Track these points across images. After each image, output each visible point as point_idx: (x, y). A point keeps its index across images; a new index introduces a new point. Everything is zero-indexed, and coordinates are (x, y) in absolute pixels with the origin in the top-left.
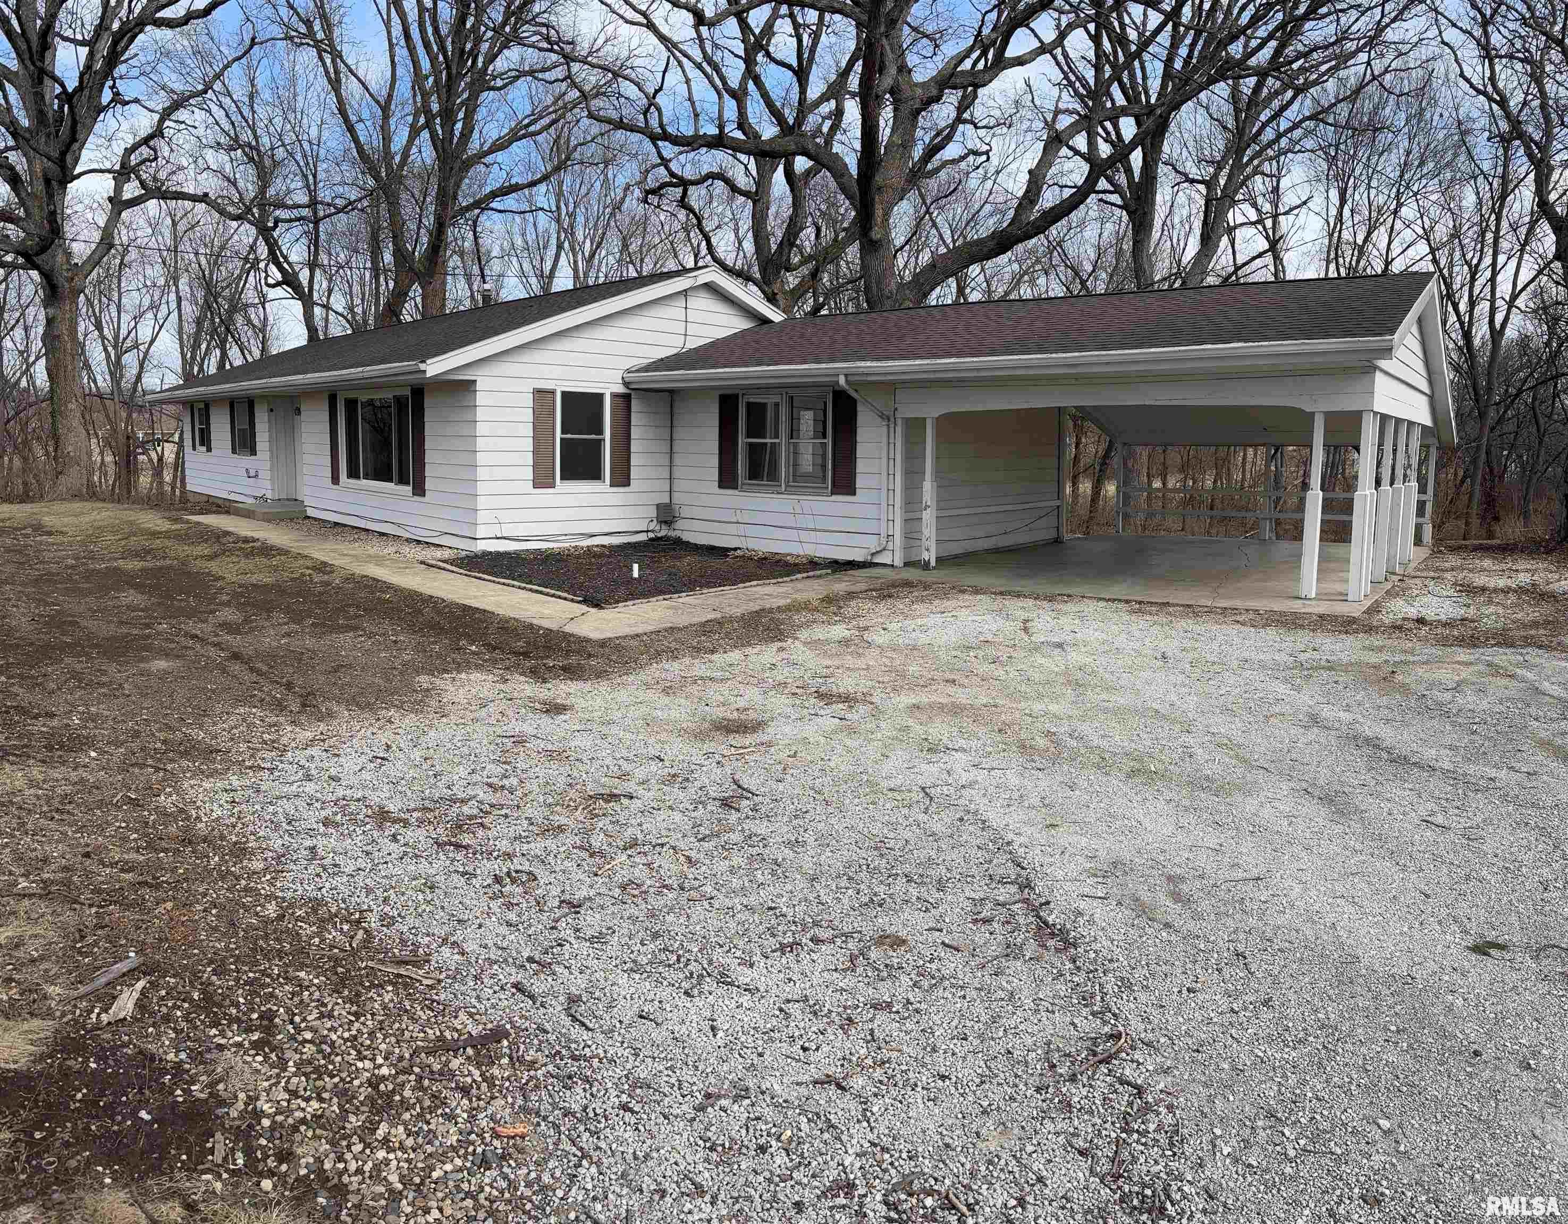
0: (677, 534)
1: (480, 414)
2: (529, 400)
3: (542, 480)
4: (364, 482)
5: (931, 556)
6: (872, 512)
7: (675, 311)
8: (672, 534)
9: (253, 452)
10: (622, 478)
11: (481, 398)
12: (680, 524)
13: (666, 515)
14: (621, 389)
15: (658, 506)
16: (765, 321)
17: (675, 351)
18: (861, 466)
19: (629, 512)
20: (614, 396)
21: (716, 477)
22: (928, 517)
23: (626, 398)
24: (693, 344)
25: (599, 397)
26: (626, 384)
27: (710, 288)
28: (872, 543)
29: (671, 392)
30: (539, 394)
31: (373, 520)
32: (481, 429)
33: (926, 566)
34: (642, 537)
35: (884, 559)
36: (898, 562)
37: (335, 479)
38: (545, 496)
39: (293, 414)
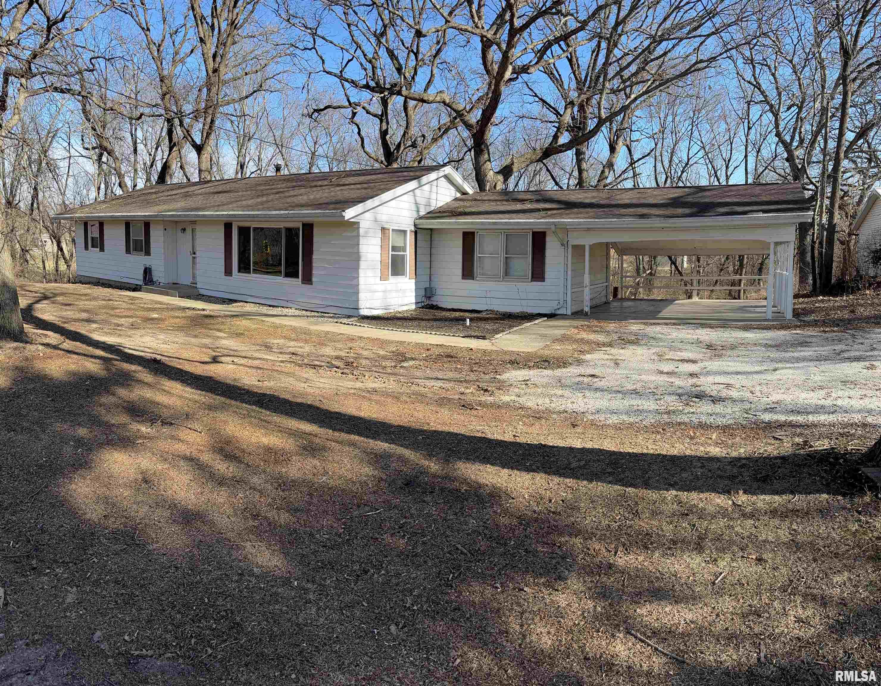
0: (435, 302)
1: (361, 240)
3: (383, 278)
4: (253, 275)
5: (588, 309)
6: (555, 289)
7: (433, 188)
9: (148, 253)
10: (413, 275)
11: (362, 232)
13: (429, 293)
14: (413, 228)
15: (425, 289)
16: (464, 192)
17: (432, 209)
18: (547, 267)
19: (415, 292)
20: (411, 231)
21: (460, 272)
22: (588, 291)
23: (415, 233)
24: (440, 204)
25: (405, 231)
26: (415, 225)
28: (555, 304)
29: (431, 229)
30: (383, 229)
31: (261, 297)
32: (361, 248)
33: (586, 314)
34: (420, 305)
37: (228, 272)
38: (386, 285)
39: (180, 234)
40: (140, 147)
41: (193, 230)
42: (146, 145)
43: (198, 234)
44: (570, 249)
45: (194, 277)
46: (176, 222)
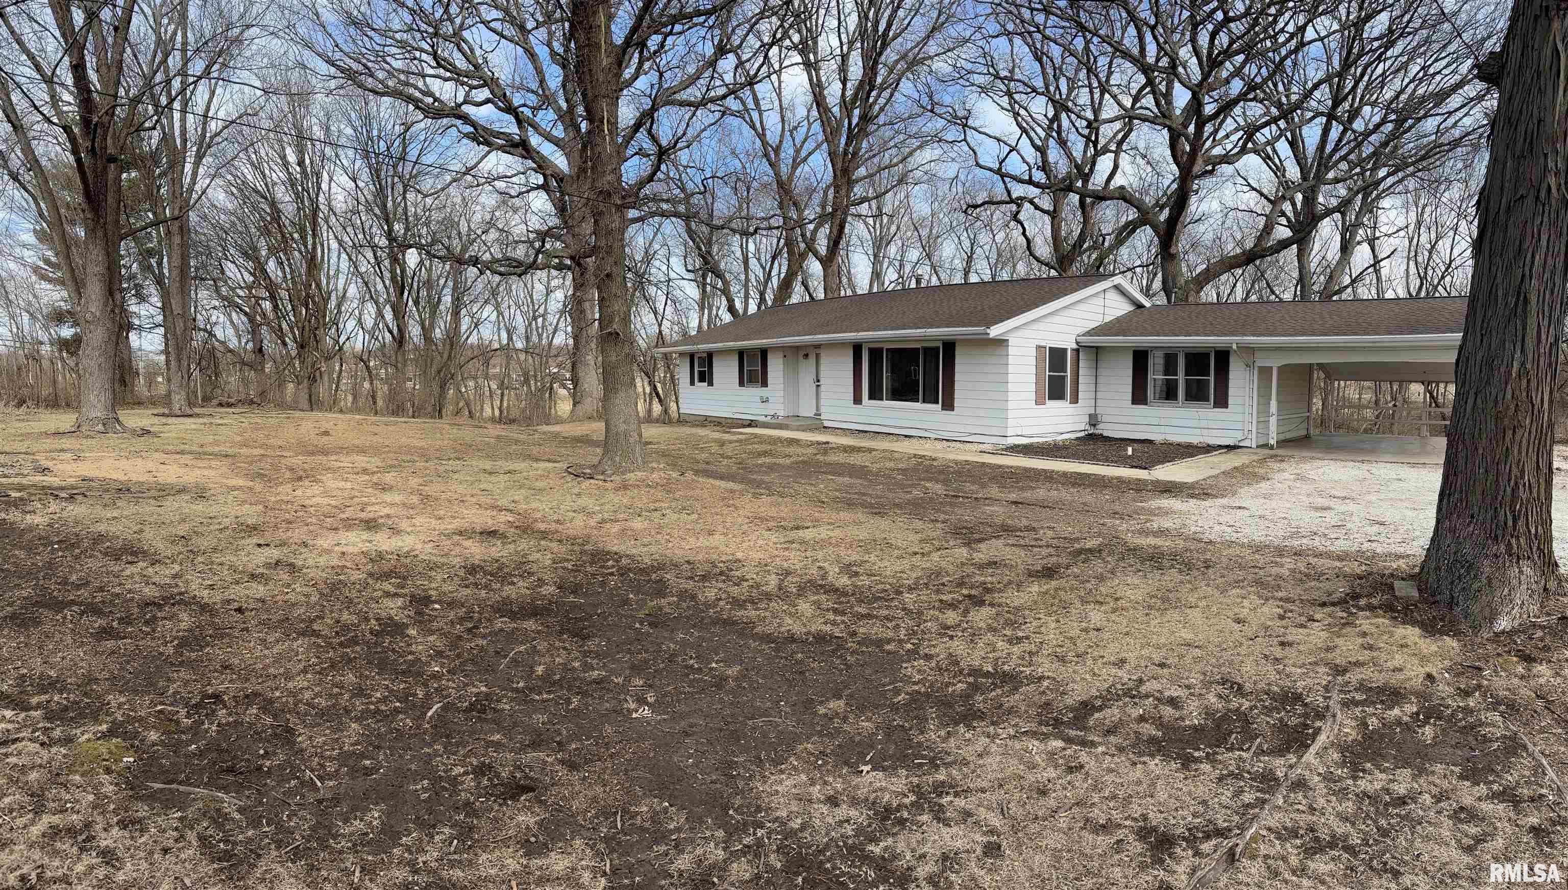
0: (1100, 432)
1: (1011, 360)
2: (1033, 352)
3: (1039, 401)
4: (886, 403)
5: (1272, 442)
6: (1239, 417)
7: (1099, 301)
8: (1097, 432)
9: (765, 384)
10: (1075, 400)
11: (1011, 351)
12: (1100, 426)
13: (1093, 420)
14: (1075, 346)
15: (1090, 415)
16: (1140, 306)
17: (1097, 324)
18: (1231, 392)
19: (1077, 419)
20: (1073, 350)
21: (1129, 396)
22: (1273, 420)
23: (1077, 351)
24: (1108, 319)
25: (1065, 350)
26: (1077, 343)
27: (1117, 288)
28: (1239, 435)
29: (1097, 348)
30: (1039, 347)
31: (895, 427)
32: (1011, 369)
33: (1272, 448)
34: (1082, 434)
35: (1246, 443)
36: (1254, 446)
37: (857, 400)
38: (1042, 410)
39: (801, 358)
40: (753, 262)
41: (818, 356)
42: (759, 260)
43: (823, 360)
44: (1256, 372)
45: (818, 408)
46: (797, 347)
